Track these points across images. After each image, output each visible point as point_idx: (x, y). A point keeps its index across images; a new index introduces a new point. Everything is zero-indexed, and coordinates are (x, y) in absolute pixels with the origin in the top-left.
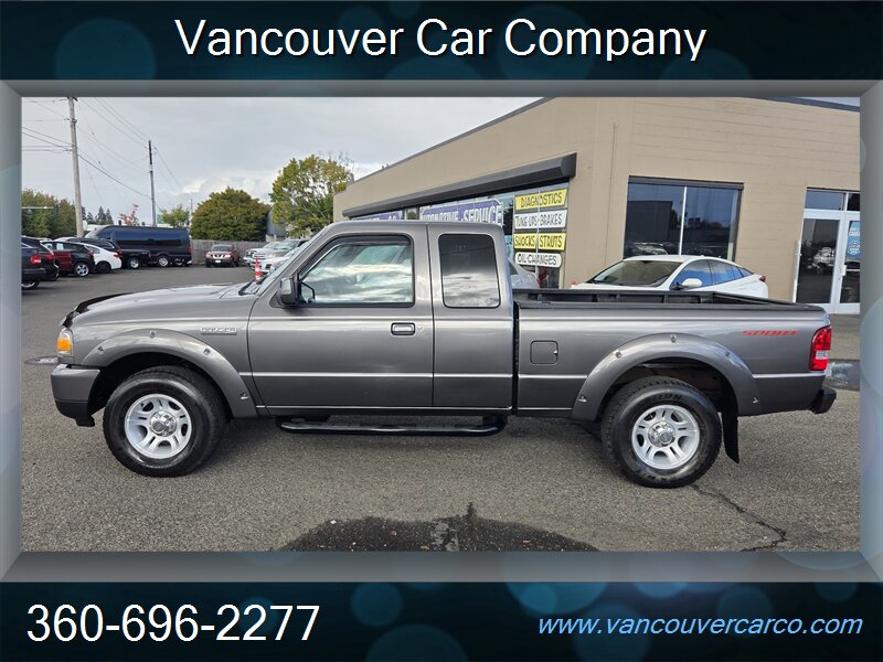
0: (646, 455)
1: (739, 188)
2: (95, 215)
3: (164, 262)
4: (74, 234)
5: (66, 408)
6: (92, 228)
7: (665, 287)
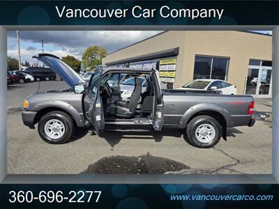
0: (199, 138)
1: (229, 59)
2: (24, 63)
3: (48, 79)
4: (18, 69)
5: (26, 123)
6: (24, 67)
7: (206, 89)
